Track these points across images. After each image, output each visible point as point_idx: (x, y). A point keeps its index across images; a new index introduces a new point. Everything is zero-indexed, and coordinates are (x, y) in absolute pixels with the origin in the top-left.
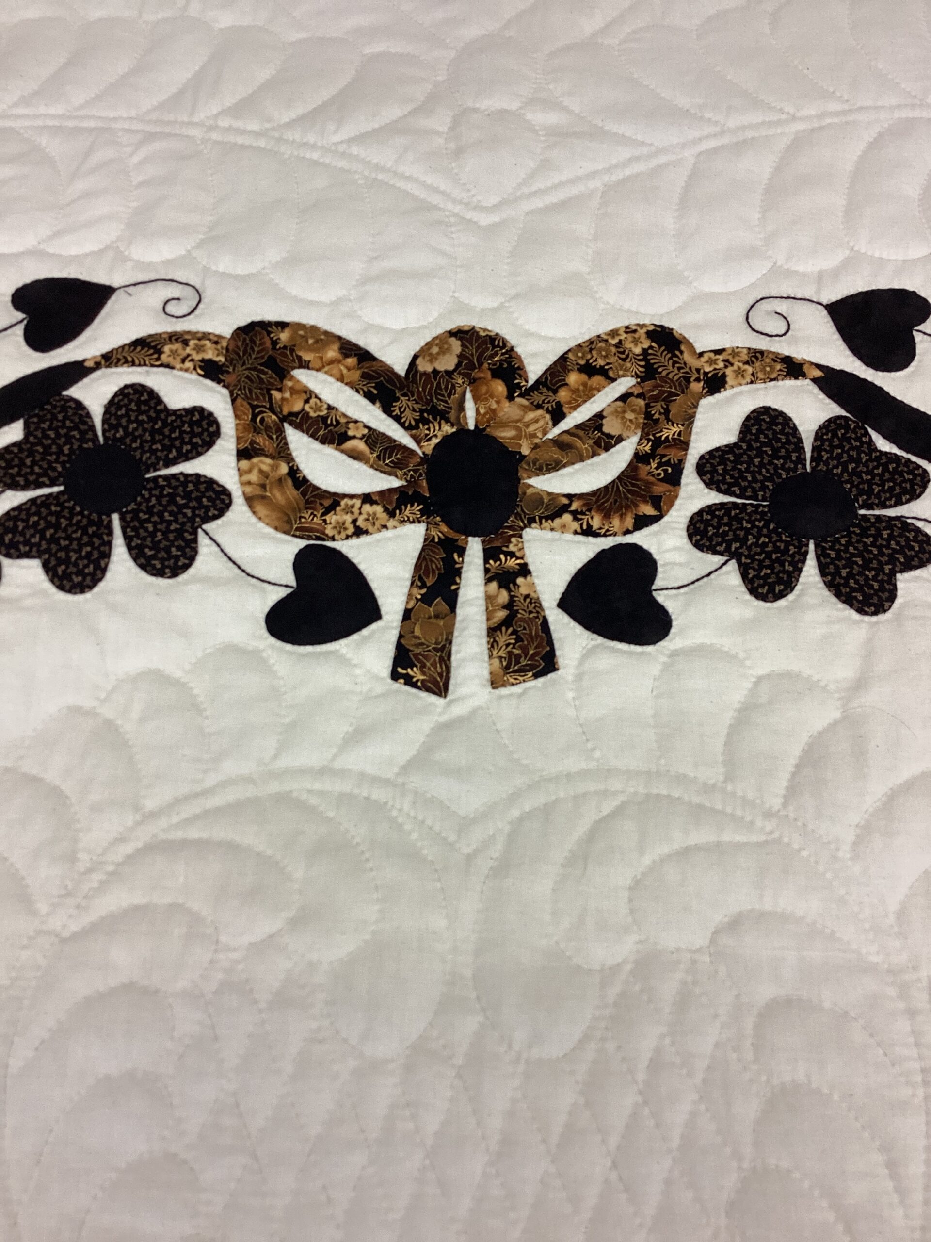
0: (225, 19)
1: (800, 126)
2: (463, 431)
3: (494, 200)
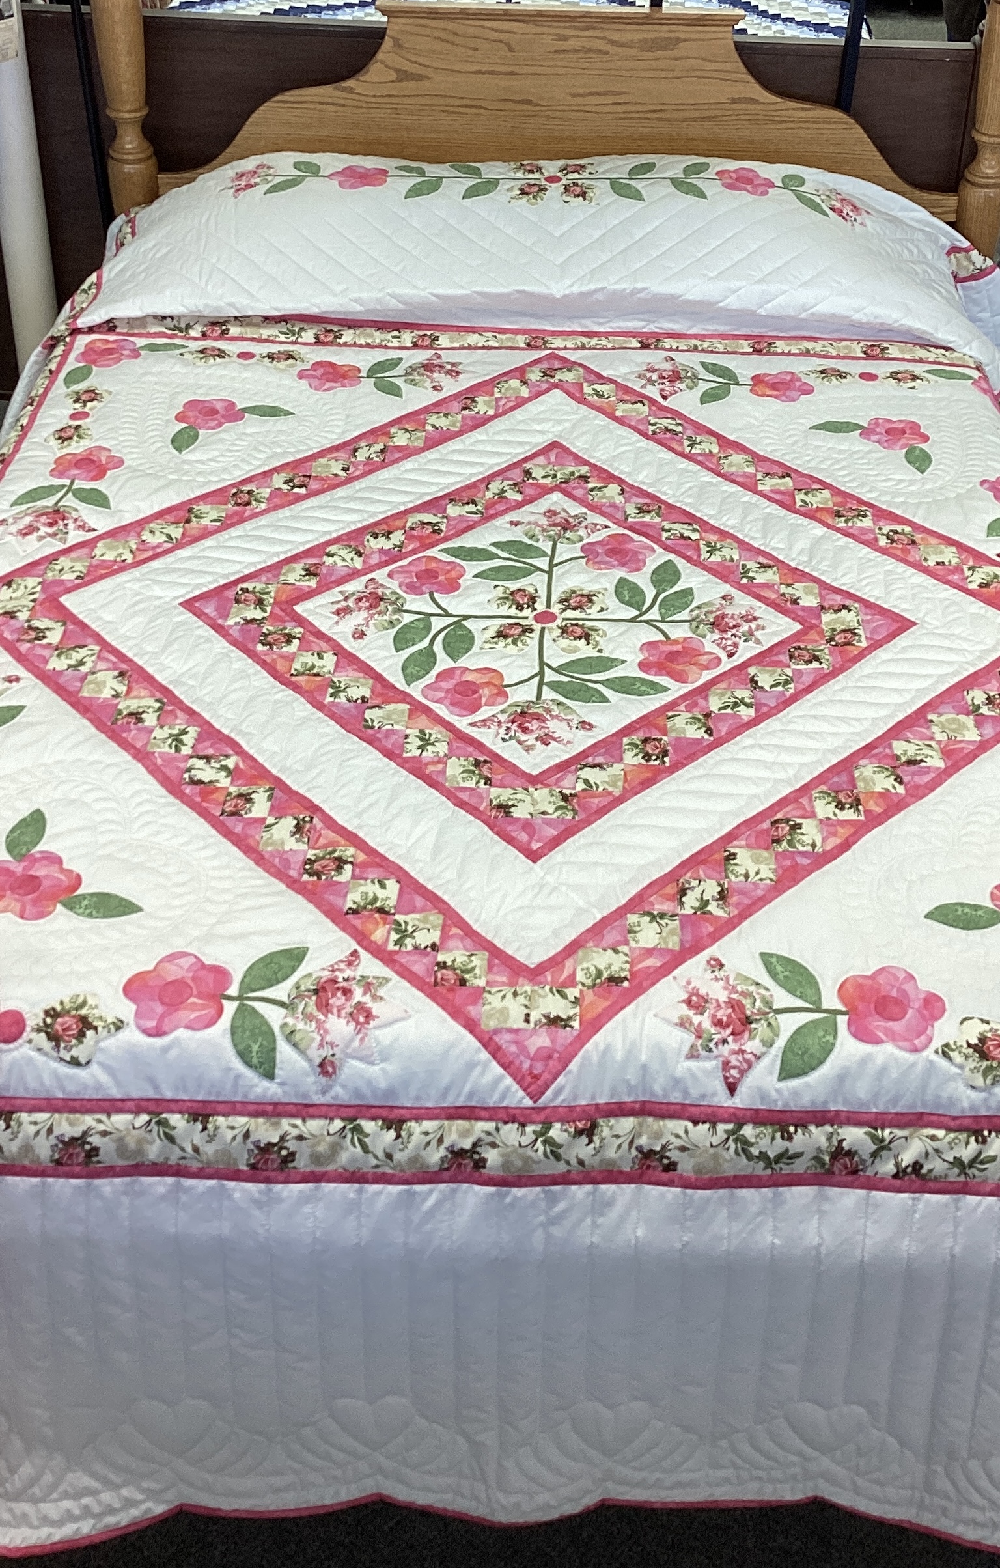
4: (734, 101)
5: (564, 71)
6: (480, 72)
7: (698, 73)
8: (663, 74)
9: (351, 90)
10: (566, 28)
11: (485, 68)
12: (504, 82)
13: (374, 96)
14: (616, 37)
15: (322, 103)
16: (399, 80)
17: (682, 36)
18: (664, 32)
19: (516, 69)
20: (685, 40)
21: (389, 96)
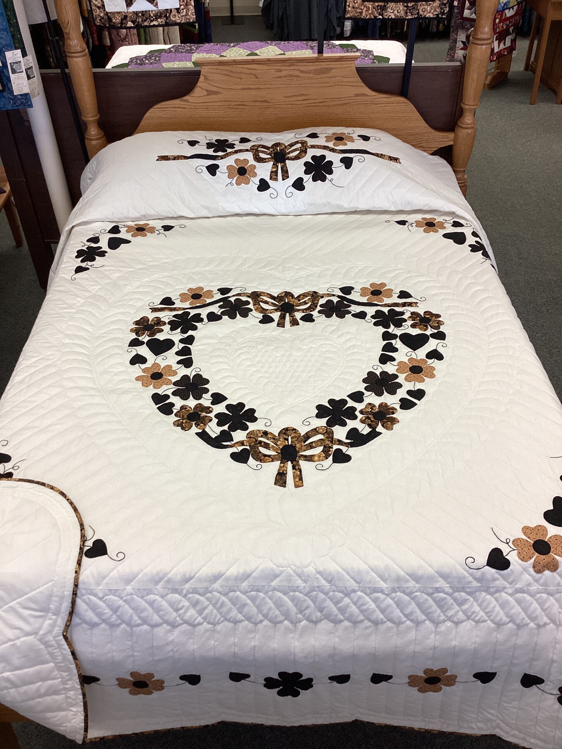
0: (245, 256)
1: (336, 267)
2: (285, 302)
3: (289, 277)
4: (357, 95)
5: (281, 86)
6: (244, 89)
7: (340, 84)
8: (325, 85)
9: (187, 101)
10: (280, 66)
11: (245, 87)
12: (254, 93)
13: (198, 103)
14: (303, 69)
15: (175, 108)
16: (208, 95)
17: (332, 66)
18: (324, 65)
19: (260, 86)
20: (334, 68)
21: (204, 102)
